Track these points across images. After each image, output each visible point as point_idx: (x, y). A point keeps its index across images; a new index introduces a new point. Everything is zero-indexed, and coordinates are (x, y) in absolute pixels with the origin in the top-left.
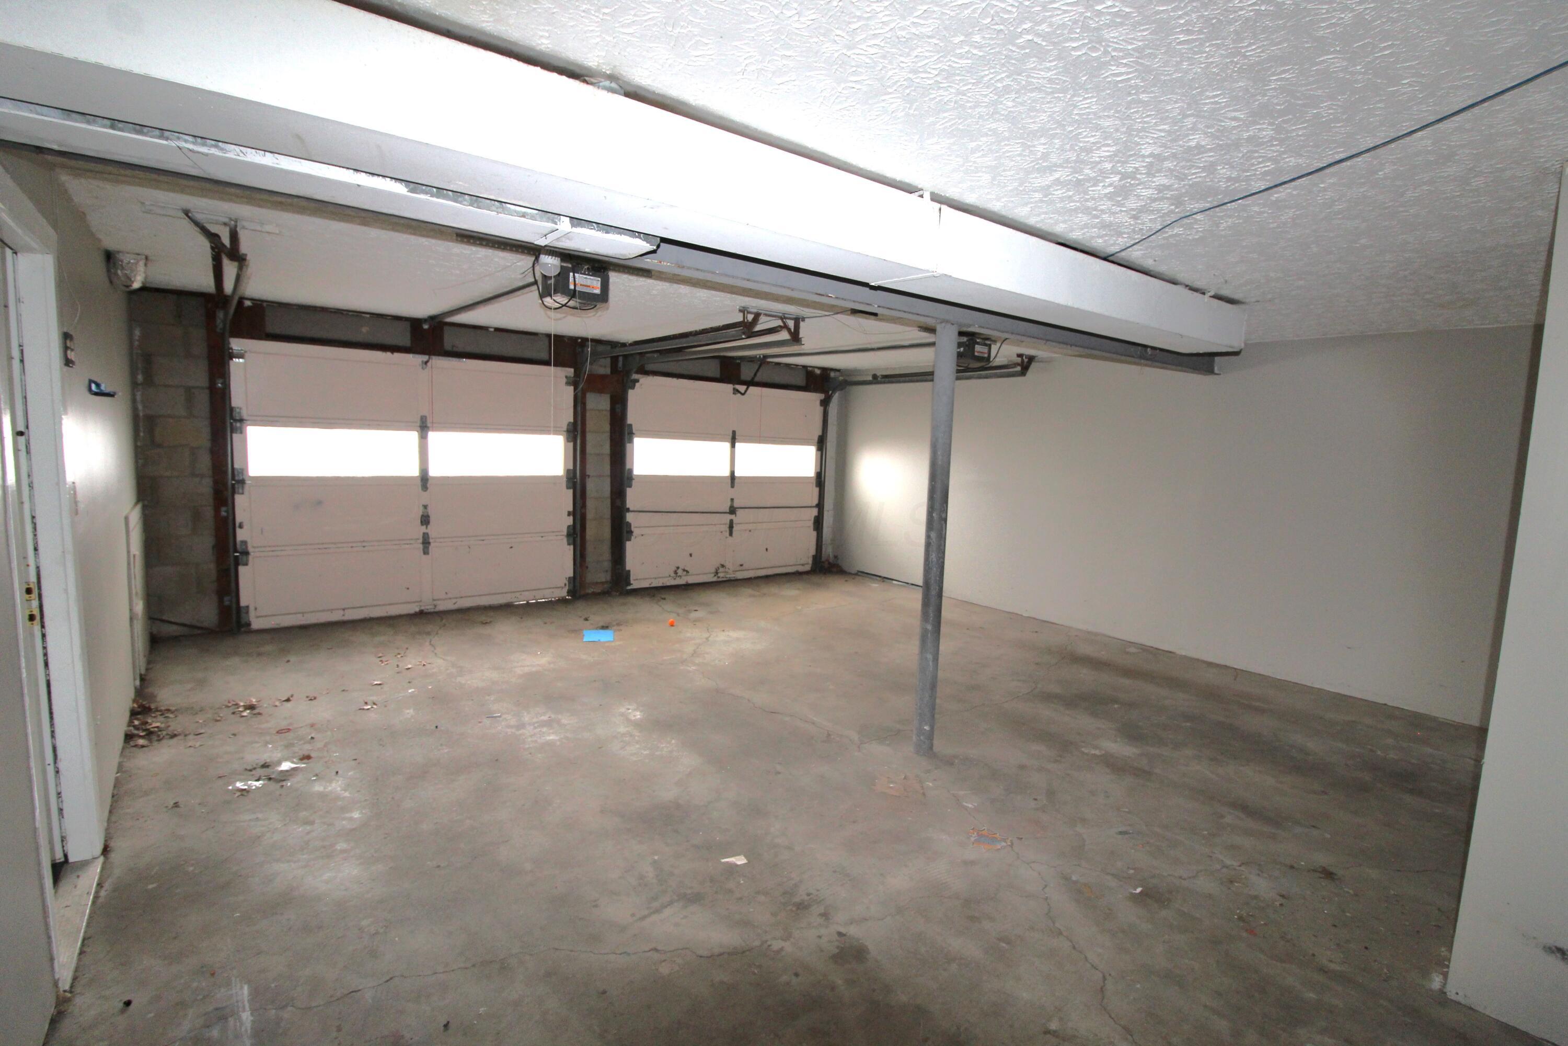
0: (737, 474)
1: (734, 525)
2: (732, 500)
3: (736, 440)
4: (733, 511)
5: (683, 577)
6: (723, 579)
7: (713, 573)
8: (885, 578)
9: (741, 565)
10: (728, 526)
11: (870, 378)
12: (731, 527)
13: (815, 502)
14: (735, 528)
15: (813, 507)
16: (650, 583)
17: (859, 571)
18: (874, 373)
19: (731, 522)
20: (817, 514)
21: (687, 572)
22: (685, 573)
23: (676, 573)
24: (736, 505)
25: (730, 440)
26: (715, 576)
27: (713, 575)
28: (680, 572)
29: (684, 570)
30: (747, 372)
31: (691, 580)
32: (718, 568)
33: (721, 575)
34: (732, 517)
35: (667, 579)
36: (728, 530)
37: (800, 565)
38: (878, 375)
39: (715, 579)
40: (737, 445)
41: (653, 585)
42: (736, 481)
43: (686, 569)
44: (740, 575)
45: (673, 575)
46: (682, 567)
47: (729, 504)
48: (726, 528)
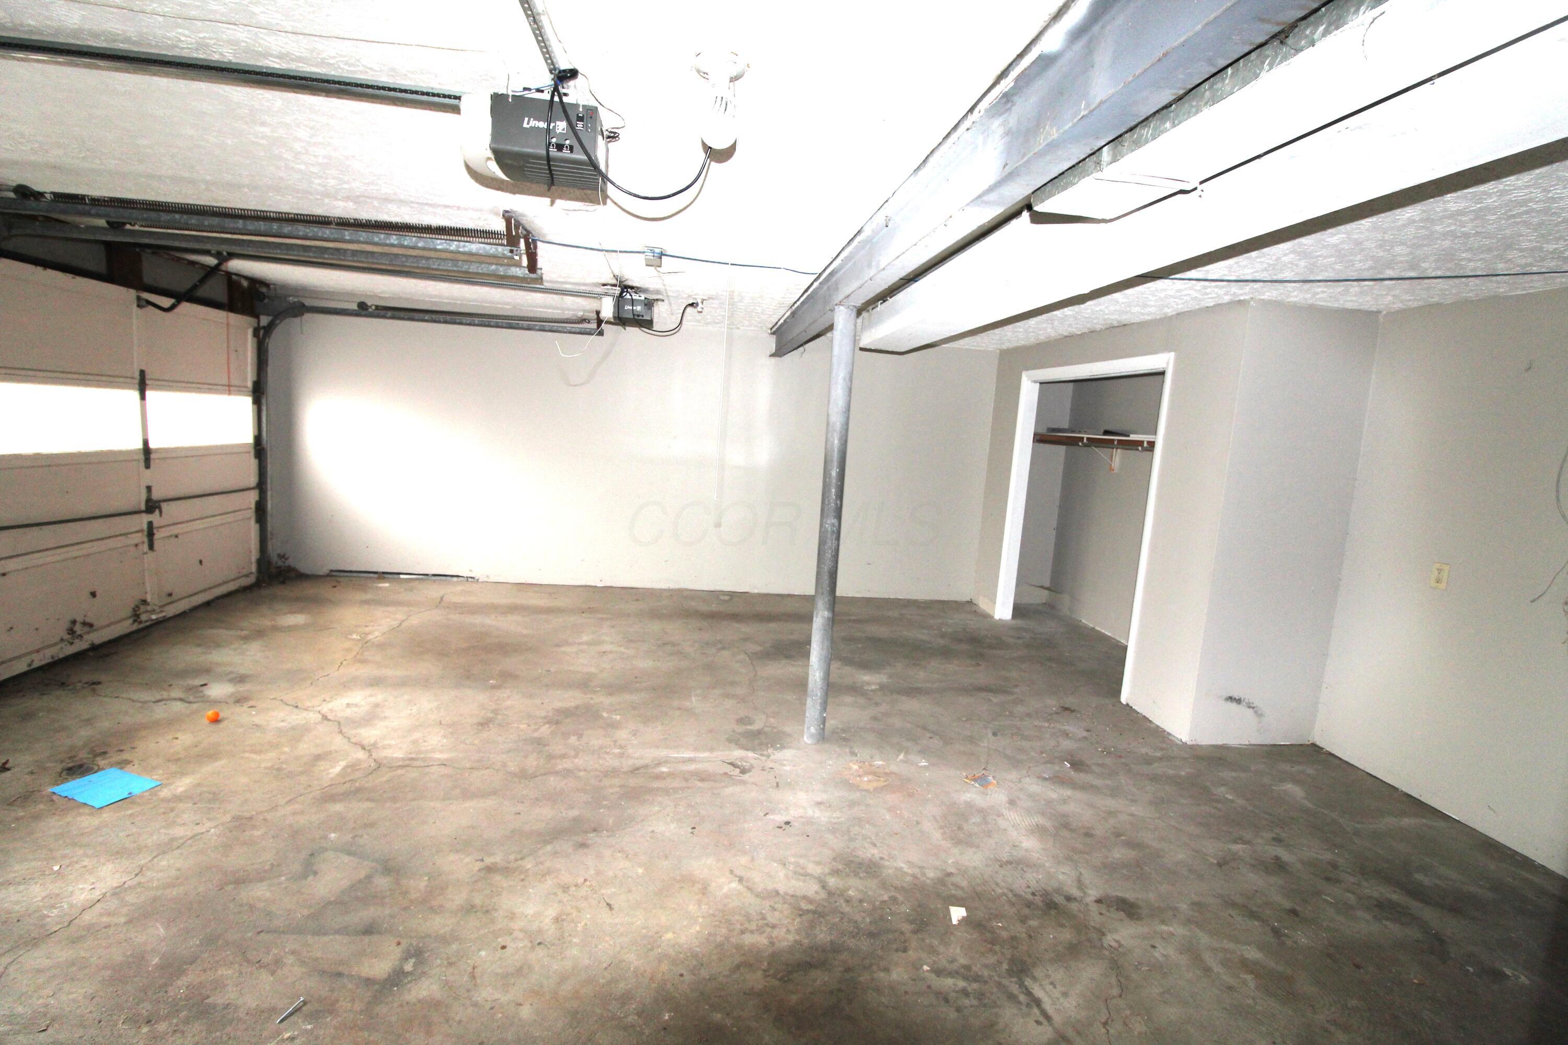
0: (152, 445)
1: (155, 531)
2: (149, 489)
3: (147, 387)
4: (152, 506)
5: (86, 637)
6: (148, 624)
7: (130, 617)
8: (384, 573)
9: (170, 595)
10: (146, 533)
11: (355, 307)
12: (151, 534)
13: (253, 480)
14: (158, 535)
15: (253, 488)
16: (29, 661)
17: (332, 571)
18: (362, 299)
19: (150, 524)
20: (257, 498)
21: (91, 625)
22: (87, 629)
23: (71, 631)
24: (156, 495)
25: (137, 386)
26: (135, 621)
27: (131, 621)
28: (78, 628)
29: (84, 624)
30: (152, 269)
31: (98, 637)
32: (137, 606)
33: (144, 617)
34: (150, 517)
35: (59, 647)
36: (146, 540)
37: (243, 576)
38: (369, 304)
39: (135, 627)
40: (149, 393)
41: (36, 665)
42: (153, 456)
43: (88, 620)
44: (171, 611)
45: (67, 637)
46: (80, 619)
47: (144, 496)
48: (142, 538)
